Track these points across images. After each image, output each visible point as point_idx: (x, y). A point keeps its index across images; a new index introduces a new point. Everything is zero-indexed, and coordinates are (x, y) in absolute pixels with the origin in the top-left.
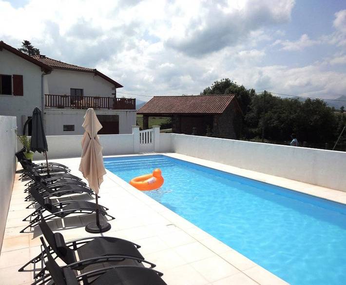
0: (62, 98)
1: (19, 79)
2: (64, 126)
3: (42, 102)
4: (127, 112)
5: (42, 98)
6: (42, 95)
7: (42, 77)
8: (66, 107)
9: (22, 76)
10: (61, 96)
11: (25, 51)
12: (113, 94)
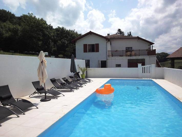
0: (115, 52)
1: (97, 45)
2: (116, 64)
3: (107, 54)
4: (150, 57)
5: (107, 52)
6: (107, 51)
7: (107, 43)
8: (114, 56)
9: (98, 44)
10: (115, 51)
11: (119, 33)
12: (149, 48)
